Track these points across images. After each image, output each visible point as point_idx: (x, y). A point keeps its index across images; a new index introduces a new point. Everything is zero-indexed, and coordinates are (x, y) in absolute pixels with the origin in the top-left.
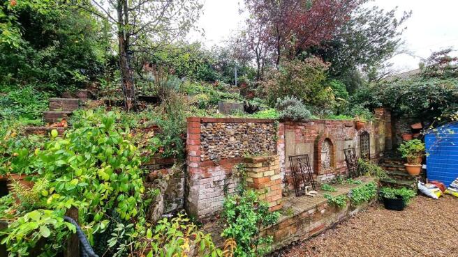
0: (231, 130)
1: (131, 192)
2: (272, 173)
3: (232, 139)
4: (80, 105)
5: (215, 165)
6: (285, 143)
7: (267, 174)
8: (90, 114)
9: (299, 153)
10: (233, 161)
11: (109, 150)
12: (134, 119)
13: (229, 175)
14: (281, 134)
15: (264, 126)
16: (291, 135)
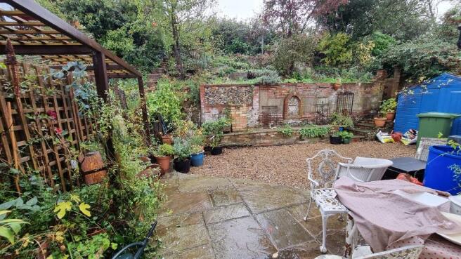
0: (221, 90)
1: (175, 113)
2: (241, 112)
3: (222, 95)
4: (159, 77)
5: (212, 107)
6: (259, 98)
7: (237, 113)
8: (161, 85)
9: (270, 104)
10: (222, 106)
11: (168, 97)
12: (182, 84)
13: (220, 113)
14: (256, 93)
15: (244, 89)
16: (264, 94)
